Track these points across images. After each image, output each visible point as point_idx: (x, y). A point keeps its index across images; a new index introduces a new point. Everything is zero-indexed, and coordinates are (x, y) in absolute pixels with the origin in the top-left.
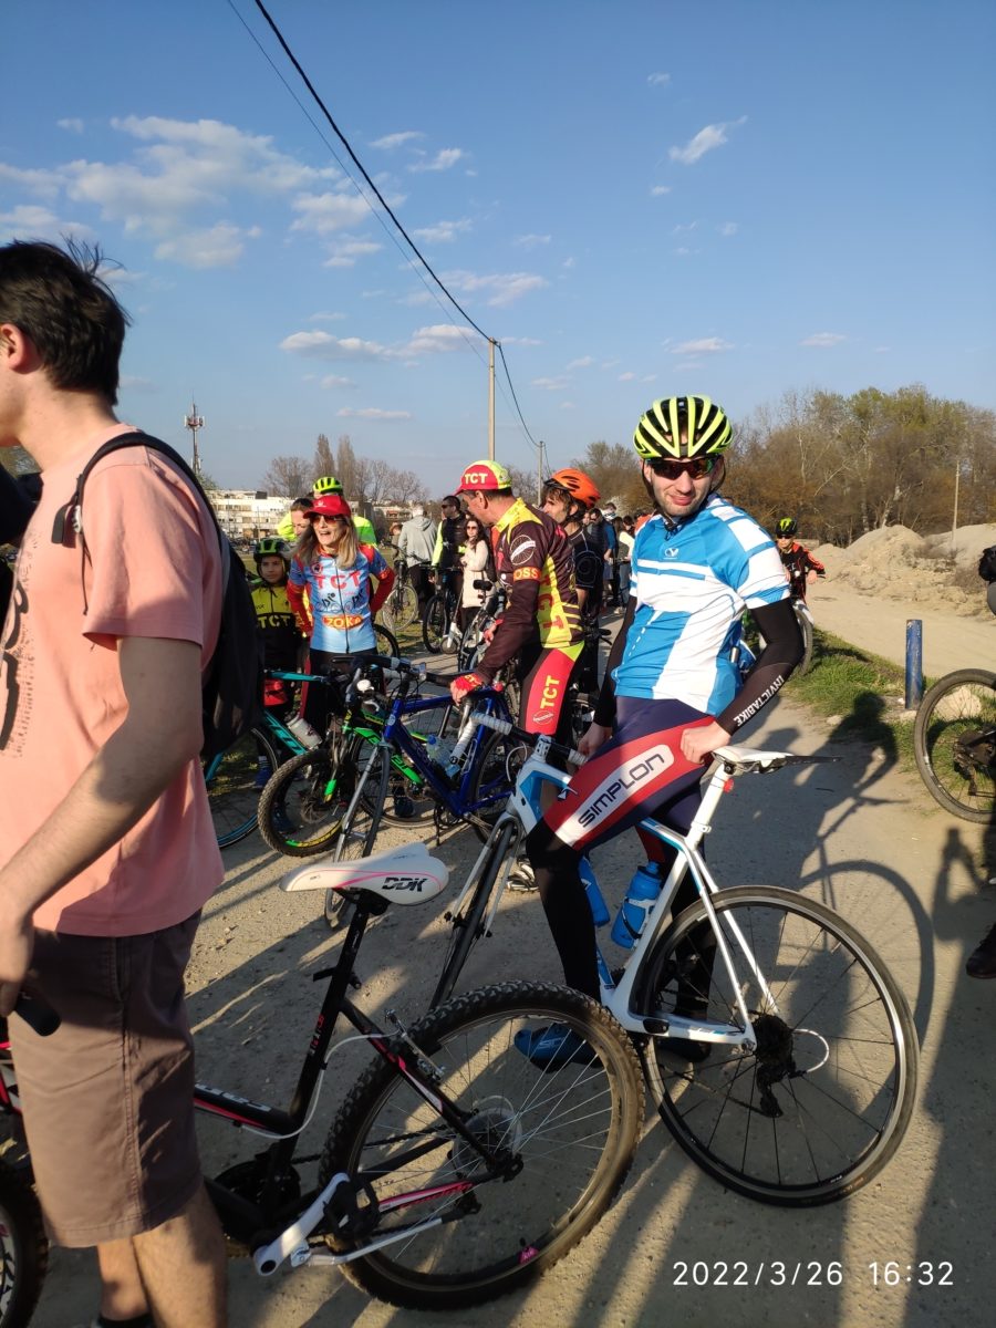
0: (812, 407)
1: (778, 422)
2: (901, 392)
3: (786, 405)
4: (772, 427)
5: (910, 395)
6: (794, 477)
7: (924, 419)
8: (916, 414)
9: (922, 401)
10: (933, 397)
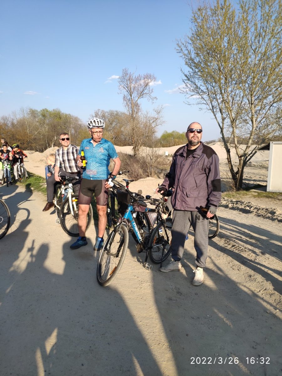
0: (29, 113)
1: (19, 116)
2: (53, 110)
3: (21, 112)
4: (17, 118)
5: (56, 111)
6: (25, 133)
7: (60, 118)
8: (58, 117)
9: (59, 113)
10: (62, 112)
